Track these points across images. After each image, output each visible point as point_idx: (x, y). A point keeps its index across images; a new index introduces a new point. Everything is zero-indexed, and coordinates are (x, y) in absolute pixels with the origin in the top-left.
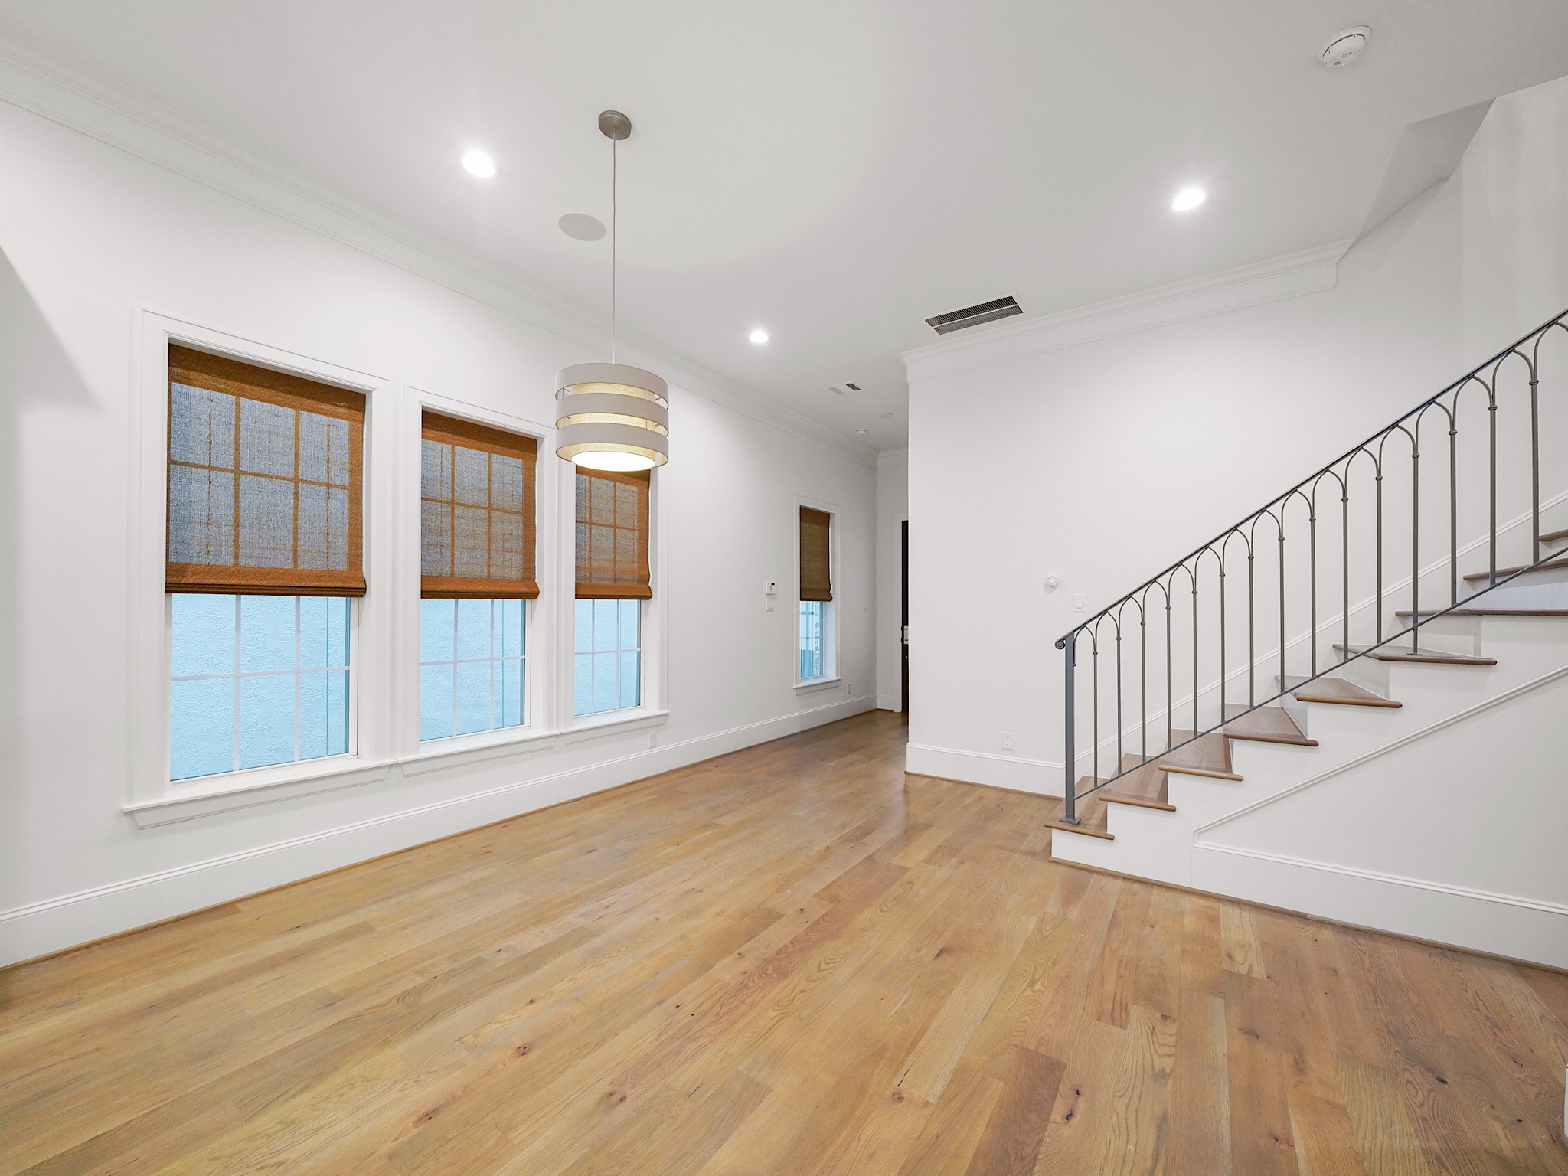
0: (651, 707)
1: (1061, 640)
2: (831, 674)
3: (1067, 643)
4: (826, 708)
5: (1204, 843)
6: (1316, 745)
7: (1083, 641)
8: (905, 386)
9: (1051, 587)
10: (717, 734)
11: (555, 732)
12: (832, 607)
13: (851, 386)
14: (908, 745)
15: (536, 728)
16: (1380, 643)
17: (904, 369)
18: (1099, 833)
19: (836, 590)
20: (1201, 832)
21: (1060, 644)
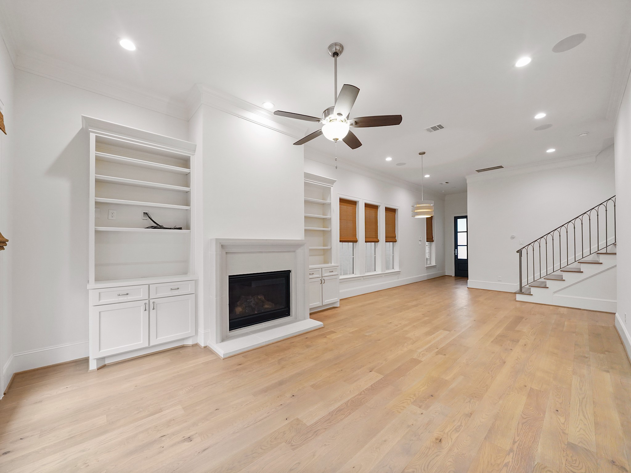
0: (397, 269)
1: (518, 251)
2: (433, 264)
3: (520, 252)
4: (433, 273)
5: (556, 295)
6: (583, 272)
7: (524, 251)
8: (467, 184)
9: (513, 238)
10: (409, 278)
11: (383, 273)
12: (433, 244)
13: (447, 183)
14: (468, 280)
15: (379, 271)
16: (598, 250)
17: (466, 180)
18: (530, 294)
19: (435, 238)
20: (555, 292)
21: (518, 252)
